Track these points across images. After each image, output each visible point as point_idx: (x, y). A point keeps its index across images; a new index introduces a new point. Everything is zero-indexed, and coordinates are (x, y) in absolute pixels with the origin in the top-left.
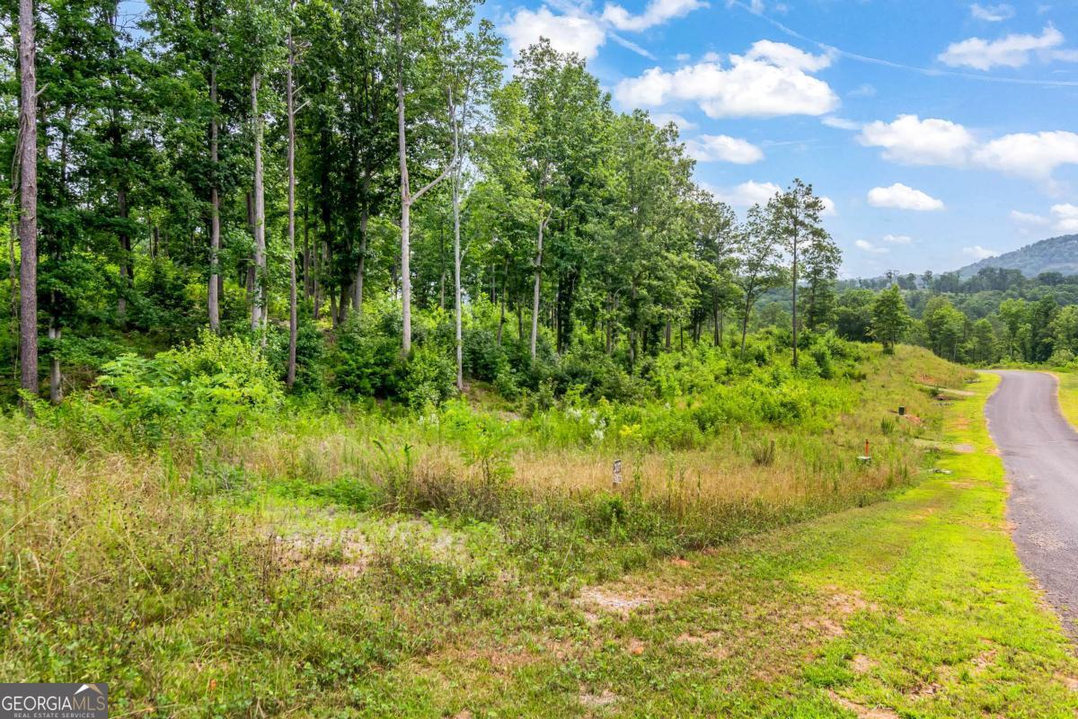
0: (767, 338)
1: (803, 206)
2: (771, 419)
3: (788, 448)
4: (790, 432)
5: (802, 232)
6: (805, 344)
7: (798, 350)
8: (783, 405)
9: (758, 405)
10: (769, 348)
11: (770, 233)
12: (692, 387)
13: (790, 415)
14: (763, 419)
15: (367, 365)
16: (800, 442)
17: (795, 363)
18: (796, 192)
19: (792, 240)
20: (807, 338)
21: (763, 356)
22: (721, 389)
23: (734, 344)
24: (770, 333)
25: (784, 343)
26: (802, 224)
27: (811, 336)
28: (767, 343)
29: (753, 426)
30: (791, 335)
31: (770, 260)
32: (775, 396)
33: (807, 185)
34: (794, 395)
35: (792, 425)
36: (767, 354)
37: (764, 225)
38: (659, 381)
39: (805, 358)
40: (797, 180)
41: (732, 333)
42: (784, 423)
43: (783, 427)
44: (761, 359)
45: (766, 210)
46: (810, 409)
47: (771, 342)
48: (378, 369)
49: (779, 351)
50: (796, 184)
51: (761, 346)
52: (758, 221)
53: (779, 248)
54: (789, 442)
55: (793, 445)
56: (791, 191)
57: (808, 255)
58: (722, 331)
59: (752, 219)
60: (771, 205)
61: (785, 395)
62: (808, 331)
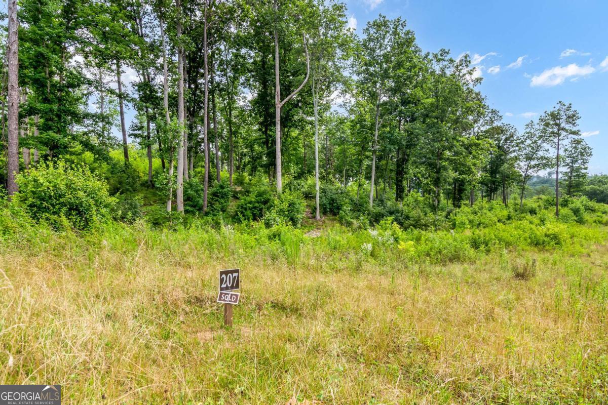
0: (538, 202)
1: (565, 117)
2: (537, 244)
3: (550, 266)
4: (551, 254)
5: (563, 133)
6: (565, 204)
7: (560, 207)
8: (546, 235)
9: (527, 235)
10: (539, 206)
11: (541, 137)
12: (480, 224)
13: (553, 243)
14: (530, 244)
15: (251, 202)
16: (561, 261)
17: (557, 214)
18: (559, 110)
19: (556, 140)
20: (566, 201)
21: (535, 210)
22: (500, 226)
23: (516, 204)
24: (541, 199)
25: (549, 204)
26: (563, 129)
27: (570, 199)
28: (538, 204)
29: (520, 248)
30: (555, 199)
31: (541, 153)
32: (541, 231)
33: (567, 104)
34: (556, 230)
35: (554, 249)
36: (538, 210)
37: (537, 133)
38: (455, 219)
39: (564, 211)
40: (560, 102)
41: (515, 199)
42: (547, 248)
43: (547, 251)
44: (533, 212)
45: (538, 124)
46: (569, 241)
47: (541, 203)
48: (257, 205)
49: (546, 208)
50: (559, 105)
51: (535, 205)
52: (532, 131)
53: (546, 146)
54: (551, 261)
55: (555, 263)
56: (556, 109)
57: (567, 153)
58: (508, 198)
59: (528, 130)
60: (541, 120)
61: (548, 230)
62: (567, 197)
